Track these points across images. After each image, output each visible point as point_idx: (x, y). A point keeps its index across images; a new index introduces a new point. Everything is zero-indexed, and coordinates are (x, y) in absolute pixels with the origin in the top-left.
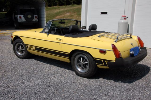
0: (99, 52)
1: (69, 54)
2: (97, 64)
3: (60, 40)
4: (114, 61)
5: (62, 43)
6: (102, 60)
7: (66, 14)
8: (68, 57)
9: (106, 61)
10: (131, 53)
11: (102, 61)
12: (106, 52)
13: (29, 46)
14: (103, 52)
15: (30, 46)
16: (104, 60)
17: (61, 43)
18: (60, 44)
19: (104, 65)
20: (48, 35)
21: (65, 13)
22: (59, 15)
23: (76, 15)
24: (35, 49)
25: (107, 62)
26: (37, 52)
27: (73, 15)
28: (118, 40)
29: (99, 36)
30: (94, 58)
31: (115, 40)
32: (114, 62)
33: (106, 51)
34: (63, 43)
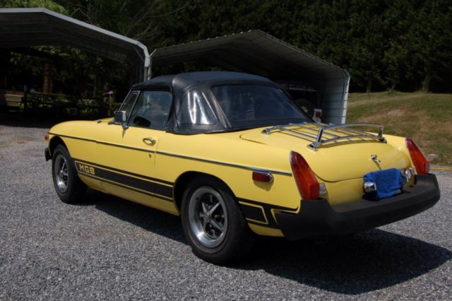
0: (252, 181)
1: (172, 186)
2: (248, 219)
3: (153, 143)
4: (296, 210)
5: (155, 150)
6: (261, 207)
7: (389, 113)
8: (171, 197)
9: (272, 210)
10: (368, 188)
11: (260, 209)
12: (273, 178)
13: (82, 164)
14: (262, 178)
15: (84, 165)
16: (268, 207)
17: (153, 152)
18: (150, 156)
19: (267, 223)
20: (125, 129)
21: (386, 109)
22: (368, 116)
23: (427, 118)
24: (94, 173)
25: (275, 214)
26: (99, 181)
27: (416, 117)
28: (323, 141)
29: (264, 131)
30: (237, 199)
31: (310, 143)
32: (297, 212)
33: (274, 175)
34: (157, 152)
